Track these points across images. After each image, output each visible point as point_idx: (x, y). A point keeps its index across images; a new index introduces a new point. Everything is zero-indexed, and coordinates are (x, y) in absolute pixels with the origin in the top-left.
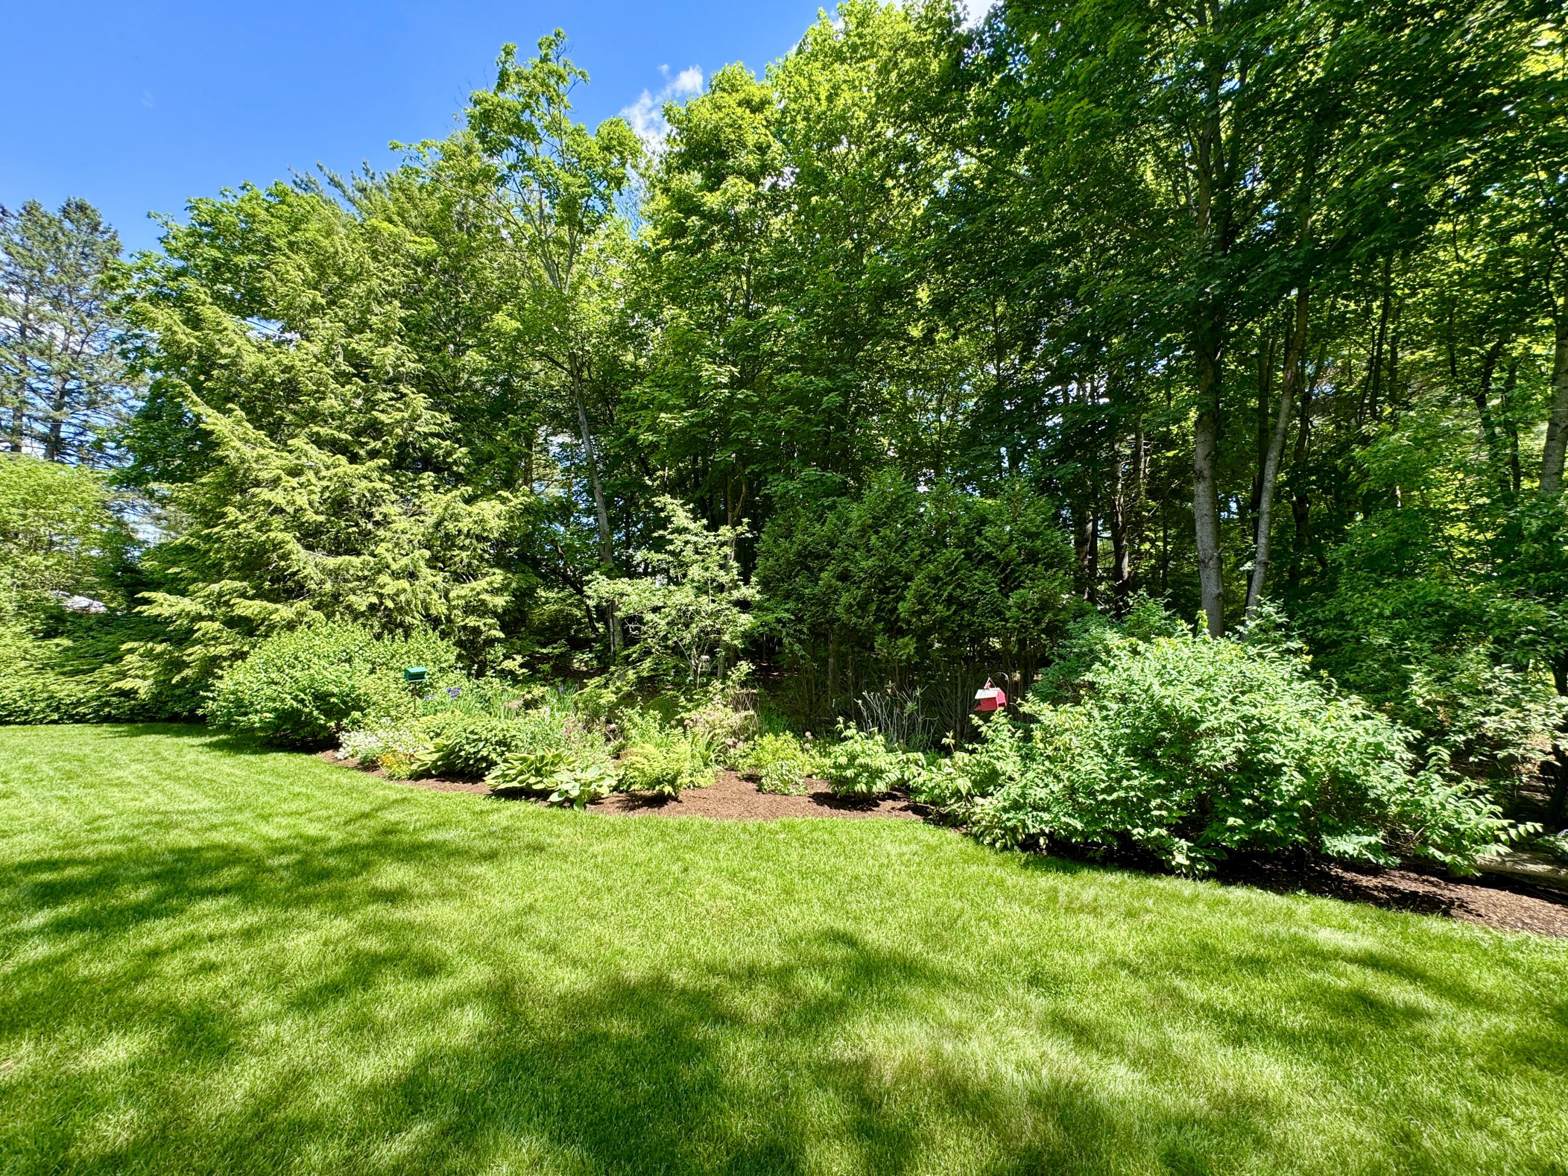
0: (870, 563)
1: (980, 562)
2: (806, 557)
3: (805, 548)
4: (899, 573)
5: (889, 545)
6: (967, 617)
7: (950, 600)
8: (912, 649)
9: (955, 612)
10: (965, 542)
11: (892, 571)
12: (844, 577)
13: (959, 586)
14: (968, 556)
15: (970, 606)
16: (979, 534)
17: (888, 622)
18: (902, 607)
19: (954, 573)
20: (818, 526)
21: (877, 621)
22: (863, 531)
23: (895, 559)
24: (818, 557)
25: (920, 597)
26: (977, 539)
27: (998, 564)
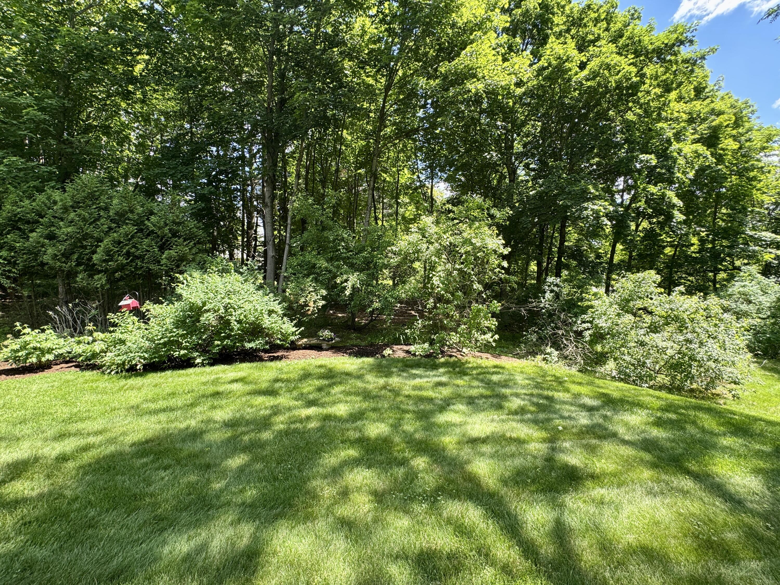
0: (69, 229)
1: (148, 235)
2: (17, 222)
3: (15, 215)
4: (92, 237)
5: (84, 220)
6: (139, 263)
7: (128, 254)
8: (104, 281)
9: (131, 261)
10: (139, 223)
11: (86, 236)
12: (51, 237)
13: (134, 247)
14: (140, 230)
15: (141, 258)
16: (148, 219)
17: (87, 265)
18: (95, 257)
19: (130, 240)
20: (27, 202)
21: (78, 264)
22: (66, 209)
23: (90, 229)
24: (28, 222)
25: (108, 252)
26: (146, 222)
27: (158, 236)
